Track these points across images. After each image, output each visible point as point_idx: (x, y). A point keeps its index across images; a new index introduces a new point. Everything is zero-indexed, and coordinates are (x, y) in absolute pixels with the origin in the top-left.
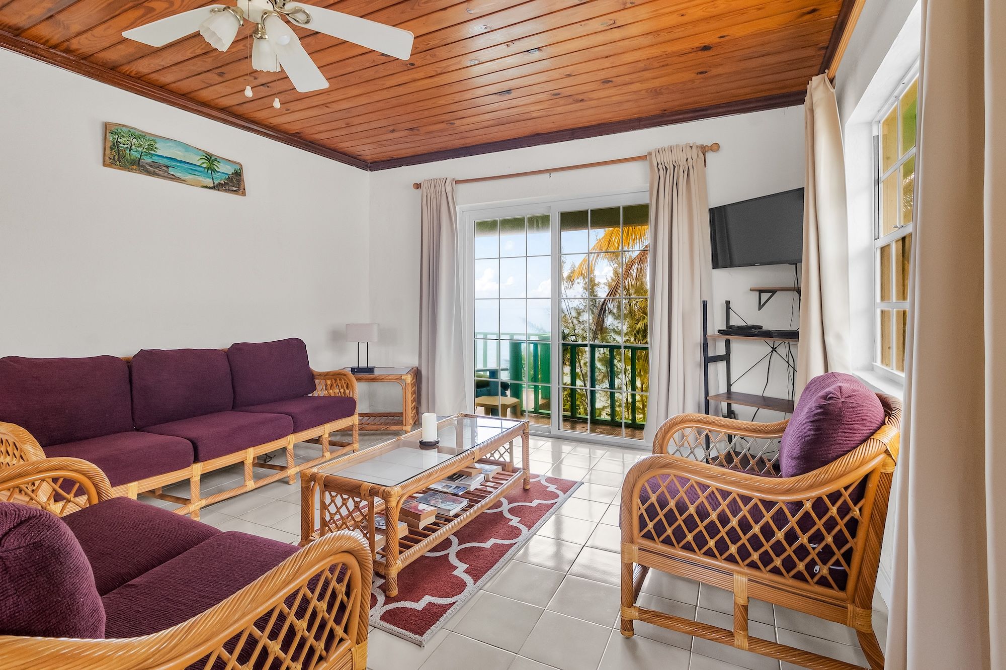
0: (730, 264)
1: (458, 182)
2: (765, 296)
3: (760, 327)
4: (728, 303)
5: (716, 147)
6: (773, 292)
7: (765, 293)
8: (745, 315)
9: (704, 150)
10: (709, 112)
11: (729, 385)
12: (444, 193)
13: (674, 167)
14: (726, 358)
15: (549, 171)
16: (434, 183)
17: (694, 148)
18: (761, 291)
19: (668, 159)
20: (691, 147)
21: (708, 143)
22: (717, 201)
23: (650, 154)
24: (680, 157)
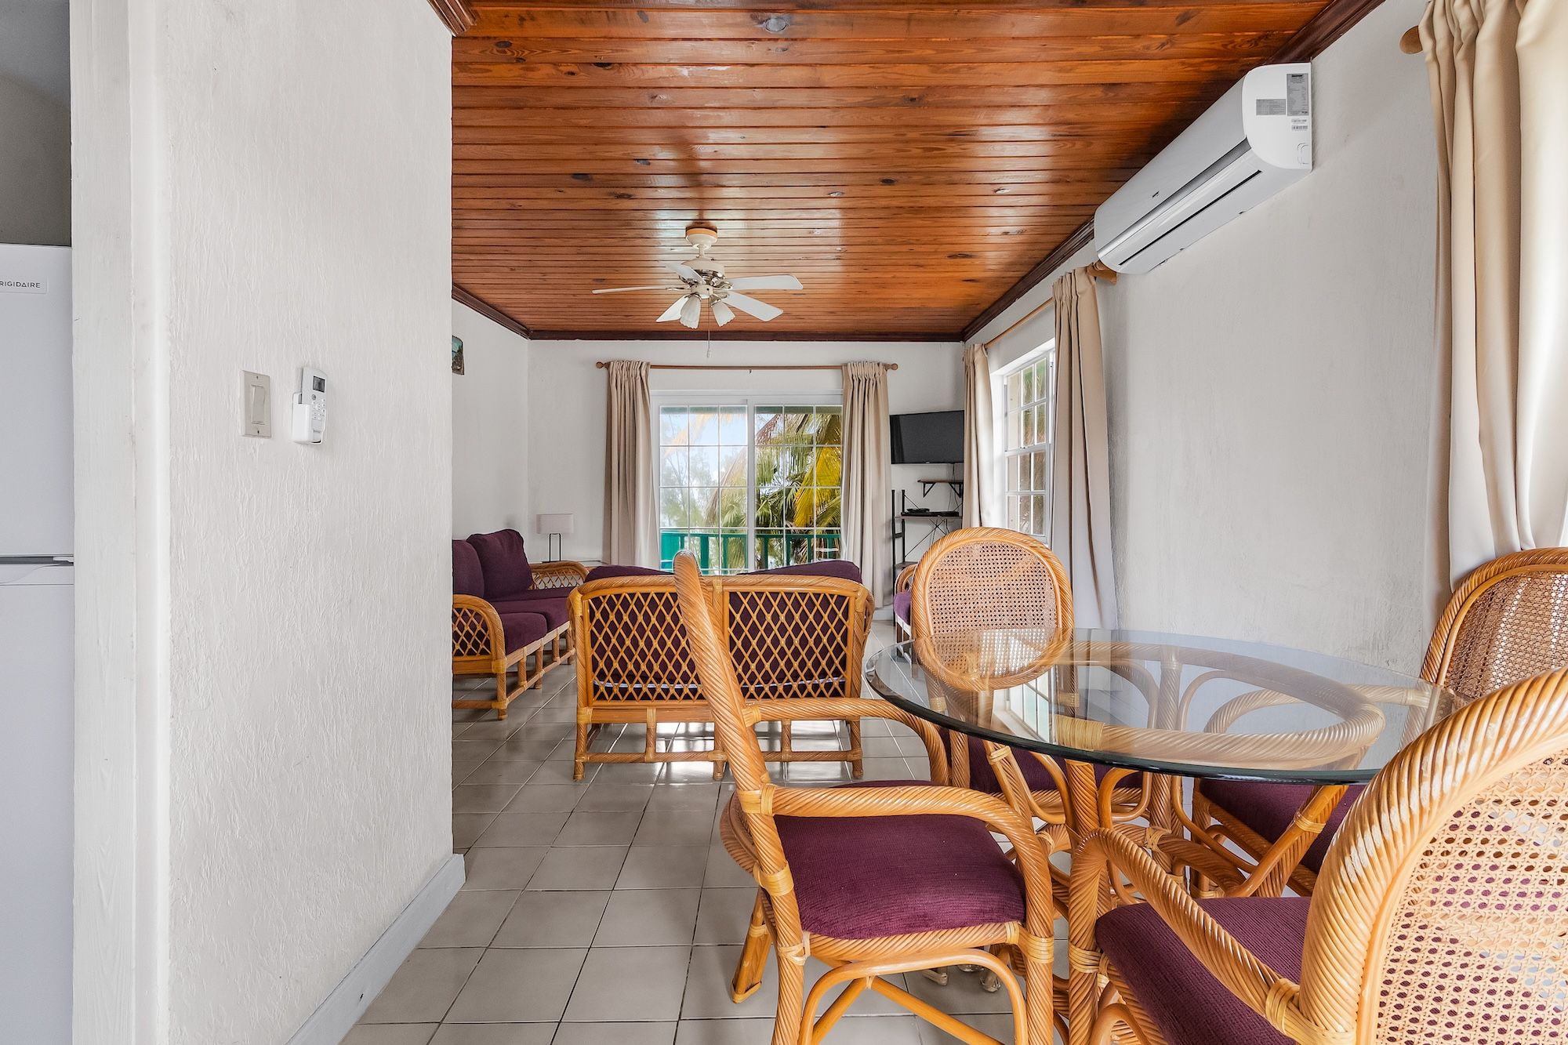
0: (903, 462)
1: (653, 367)
2: (928, 486)
3: (928, 510)
4: (903, 491)
5: (894, 367)
6: (933, 483)
7: (928, 483)
8: (915, 501)
9: (887, 367)
10: (889, 337)
11: (904, 556)
12: (639, 377)
13: (866, 380)
14: (902, 535)
15: (751, 368)
16: (627, 365)
17: (881, 365)
18: (925, 483)
19: (859, 371)
20: (878, 364)
21: (890, 362)
22: (896, 409)
23: (846, 365)
24: (870, 372)
